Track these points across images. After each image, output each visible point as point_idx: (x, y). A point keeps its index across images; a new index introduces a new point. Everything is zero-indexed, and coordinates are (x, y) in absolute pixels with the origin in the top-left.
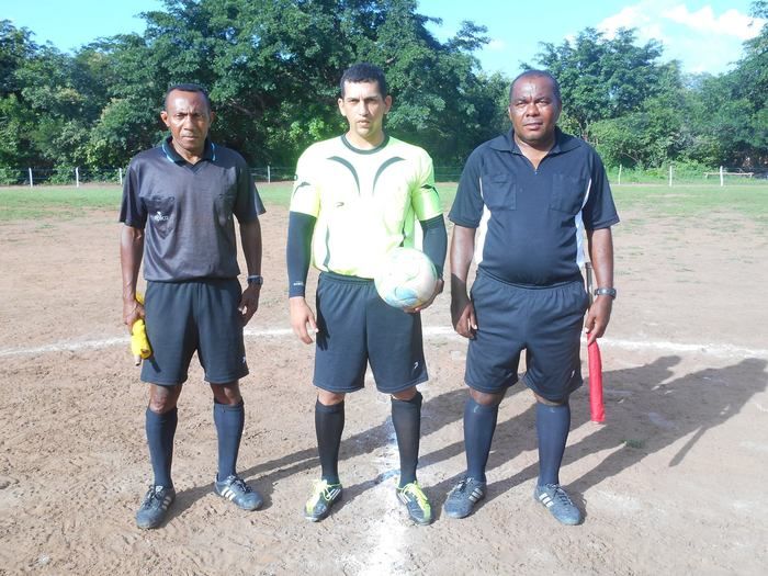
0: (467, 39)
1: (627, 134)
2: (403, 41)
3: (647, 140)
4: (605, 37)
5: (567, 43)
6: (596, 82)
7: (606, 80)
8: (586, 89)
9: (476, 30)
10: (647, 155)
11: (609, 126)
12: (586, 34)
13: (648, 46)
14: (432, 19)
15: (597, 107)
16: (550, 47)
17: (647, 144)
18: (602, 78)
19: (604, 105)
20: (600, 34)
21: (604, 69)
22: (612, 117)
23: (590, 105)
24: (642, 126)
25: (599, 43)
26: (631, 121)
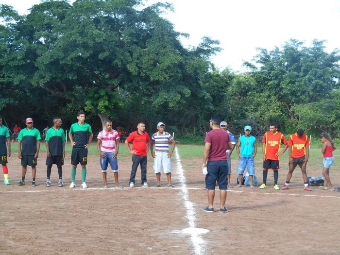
0: (206, 48)
1: (319, 115)
2: (163, 51)
3: (333, 119)
4: (304, 45)
5: (277, 49)
6: (298, 76)
7: (304, 76)
8: (290, 82)
9: (212, 42)
10: (333, 129)
11: (307, 108)
12: (290, 43)
13: (334, 53)
14: (183, 34)
15: (299, 94)
16: (264, 51)
17: (333, 122)
18: (301, 74)
19: (303, 92)
20: (301, 43)
21: (302, 68)
22: (309, 102)
23: (294, 93)
24: (329, 109)
25: (300, 49)
26: (322, 105)
